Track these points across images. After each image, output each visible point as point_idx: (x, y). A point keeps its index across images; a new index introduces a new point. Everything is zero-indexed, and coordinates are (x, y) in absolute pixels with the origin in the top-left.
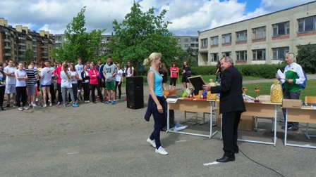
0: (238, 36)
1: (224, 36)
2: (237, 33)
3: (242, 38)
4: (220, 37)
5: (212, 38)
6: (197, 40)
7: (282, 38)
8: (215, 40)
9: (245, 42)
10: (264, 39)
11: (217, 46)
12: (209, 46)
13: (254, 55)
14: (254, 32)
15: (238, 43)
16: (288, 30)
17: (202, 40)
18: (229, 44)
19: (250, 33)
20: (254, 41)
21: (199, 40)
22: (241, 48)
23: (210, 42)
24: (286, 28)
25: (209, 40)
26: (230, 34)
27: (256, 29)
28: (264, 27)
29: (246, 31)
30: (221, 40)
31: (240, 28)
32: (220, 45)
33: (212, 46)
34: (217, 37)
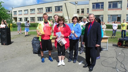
0: (31, 11)
1: (25, 10)
2: (31, 10)
3: (33, 12)
4: (23, 11)
5: (19, 11)
7: (49, 13)
9: (34, 14)
11: (21, 15)
12: (18, 15)
13: (38, 19)
14: (38, 10)
15: (31, 14)
16: (51, 10)
17: (14, 12)
18: (27, 14)
19: (36, 10)
20: (38, 13)
22: (33, 16)
23: (18, 13)
24: (51, 9)
25: (18, 12)
26: (28, 10)
27: (39, 9)
28: (42, 8)
29: (34, 9)
30: (23, 12)
31: (32, 8)
32: (23, 14)
33: (19, 15)
34: (22, 11)
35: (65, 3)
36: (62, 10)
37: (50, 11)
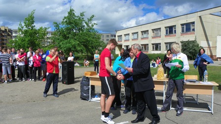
0: (142, 34)
1: (133, 34)
2: (142, 32)
3: (145, 36)
4: (131, 34)
5: (125, 35)
6: (115, 36)
7: (171, 36)
8: (127, 36)
9: (147, 38)
10: (160, 37)
11: (128, 40)
12: (123, 41)
13: (153, 47)
14: (153, 32)
15: (142, 39)
16: (175, 31)
17: (118, 36)
18: (137, 39)
19: (150, 32)
20: (153, 37)
21: (117, 36)
23: (124, 38)
24: (174, 30)
25: (123, 36)
26: (137, 33)
27: (154, 29)
28: (160, 29)
29: (148, 31)
30: (131, 37)
31: (144, 28)
32: (130, 40)
33: (126, 41)
34: (129, 34)
35: (200, 17)
36: (194, 30)
37: (172, 33)
